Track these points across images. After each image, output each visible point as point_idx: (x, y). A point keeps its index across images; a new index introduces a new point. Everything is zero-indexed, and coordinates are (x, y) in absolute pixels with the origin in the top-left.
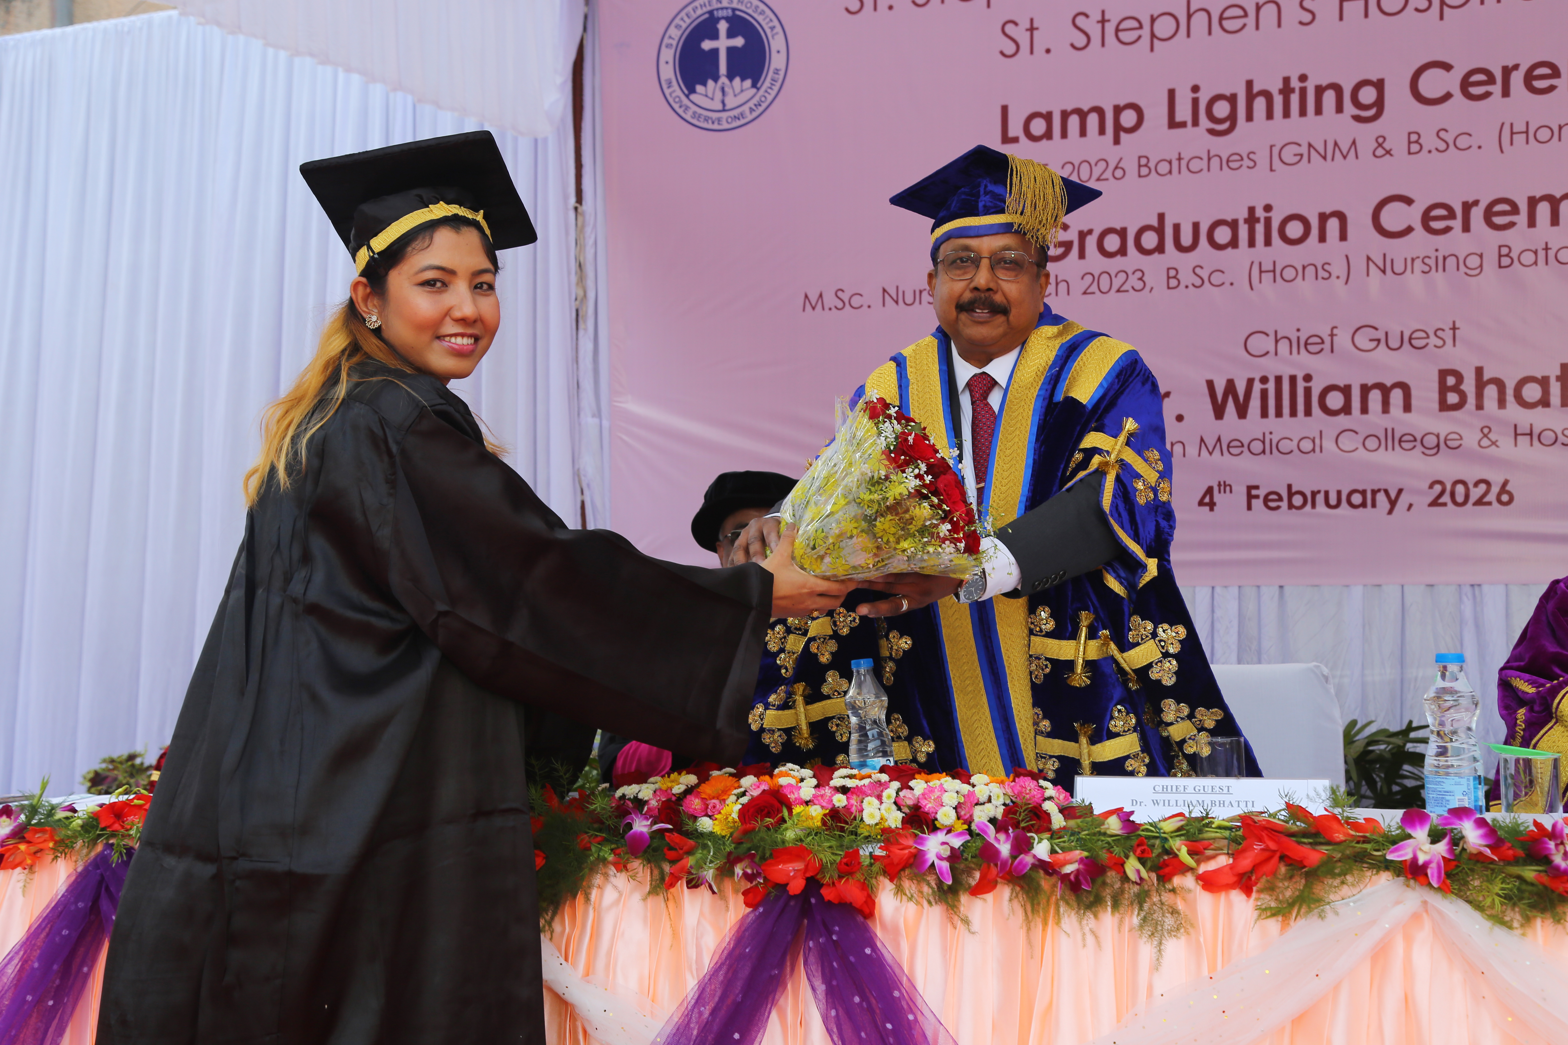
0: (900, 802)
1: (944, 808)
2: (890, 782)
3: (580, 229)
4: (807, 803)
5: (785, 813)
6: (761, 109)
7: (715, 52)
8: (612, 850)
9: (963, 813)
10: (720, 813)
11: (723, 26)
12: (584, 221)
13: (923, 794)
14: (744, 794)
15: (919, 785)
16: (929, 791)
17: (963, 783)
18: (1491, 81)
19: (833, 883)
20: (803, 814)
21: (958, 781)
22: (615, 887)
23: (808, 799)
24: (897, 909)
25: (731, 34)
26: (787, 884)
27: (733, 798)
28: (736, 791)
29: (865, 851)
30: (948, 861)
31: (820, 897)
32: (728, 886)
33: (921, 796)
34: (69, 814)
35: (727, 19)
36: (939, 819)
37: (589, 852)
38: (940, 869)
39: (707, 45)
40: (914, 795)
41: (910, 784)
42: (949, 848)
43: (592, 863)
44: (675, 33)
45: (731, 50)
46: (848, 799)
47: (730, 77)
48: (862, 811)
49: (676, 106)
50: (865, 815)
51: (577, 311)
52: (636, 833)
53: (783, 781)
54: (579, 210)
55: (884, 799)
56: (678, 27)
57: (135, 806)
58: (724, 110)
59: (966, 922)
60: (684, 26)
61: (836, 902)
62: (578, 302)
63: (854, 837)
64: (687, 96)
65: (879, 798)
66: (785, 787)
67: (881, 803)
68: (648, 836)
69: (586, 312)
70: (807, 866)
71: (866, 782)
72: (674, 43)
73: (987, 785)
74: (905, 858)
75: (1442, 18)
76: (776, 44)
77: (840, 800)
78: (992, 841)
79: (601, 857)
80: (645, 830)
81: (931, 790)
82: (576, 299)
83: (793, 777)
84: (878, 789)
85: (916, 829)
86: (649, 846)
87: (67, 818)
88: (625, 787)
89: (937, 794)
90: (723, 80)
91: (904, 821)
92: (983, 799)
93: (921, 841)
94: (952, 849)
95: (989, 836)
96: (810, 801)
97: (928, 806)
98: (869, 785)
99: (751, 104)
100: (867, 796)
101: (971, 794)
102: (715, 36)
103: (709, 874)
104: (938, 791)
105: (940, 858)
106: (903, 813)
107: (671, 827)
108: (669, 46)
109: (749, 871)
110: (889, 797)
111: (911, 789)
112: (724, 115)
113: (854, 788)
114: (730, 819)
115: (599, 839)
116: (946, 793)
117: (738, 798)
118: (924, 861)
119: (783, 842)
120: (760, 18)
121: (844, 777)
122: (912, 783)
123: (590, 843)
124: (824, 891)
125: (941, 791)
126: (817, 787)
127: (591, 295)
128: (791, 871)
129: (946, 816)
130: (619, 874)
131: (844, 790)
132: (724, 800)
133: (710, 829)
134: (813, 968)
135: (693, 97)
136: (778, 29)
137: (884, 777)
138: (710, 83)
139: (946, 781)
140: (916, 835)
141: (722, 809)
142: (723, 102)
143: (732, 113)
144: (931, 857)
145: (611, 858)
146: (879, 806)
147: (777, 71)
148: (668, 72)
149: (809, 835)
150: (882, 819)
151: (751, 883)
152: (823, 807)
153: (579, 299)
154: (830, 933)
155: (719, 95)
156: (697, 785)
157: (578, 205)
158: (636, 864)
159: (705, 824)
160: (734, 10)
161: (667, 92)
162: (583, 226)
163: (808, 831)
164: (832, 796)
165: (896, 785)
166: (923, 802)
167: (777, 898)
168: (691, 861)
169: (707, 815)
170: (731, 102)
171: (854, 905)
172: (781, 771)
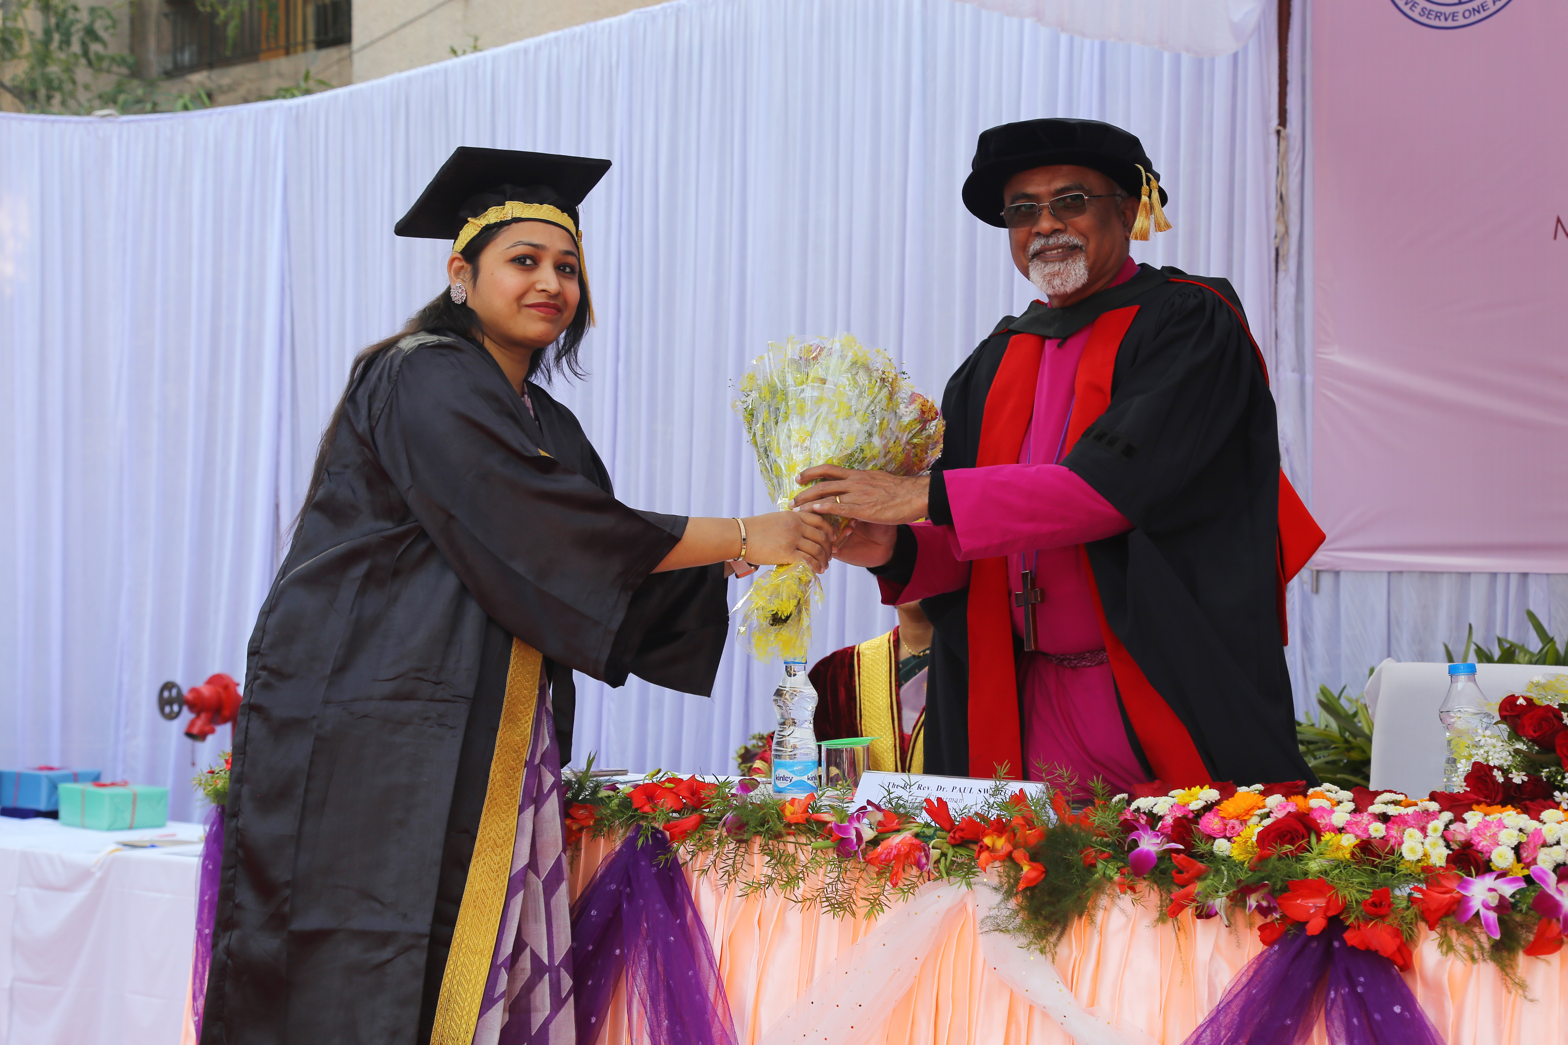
0: (1450, 837)
1: (1500, 847)
2: (1440, 812)
3: (1282, 156)
4: (1340, 830)
5: (1313, 839)
8: (1118, 869)
9: (1524, 855)
10: (1239, 835)
12: (1287, 147)
13: (1476, 829)
14: (1268, 815)
15: (1474, 818)
16: (1484, 826)
17: (1532, 818)
19: (1359, 926)
20: (1331, 843)
21: (1526, 817)
22: (1123, 911)
23: (1341, 825)
24: (1440, 964)
26: (1306, 923)
27: (1255, 819)
28: (1259, 812)
29: (1402, 892)
30: (1495, 911)
31: (1343, 942)
32: (1240, 919)
33: (1474, 832)
34: (611, 793)
36: (1493, 860)
37: (1094, 869)
38: (1486, 920)
40: (1466, 830)
41: (1464, 816)
42: (1498, 897)
43: (1098, 881)
46: (1387, 829)
48: (1400, 844)
50: (1405, 849)
51: (1277, 250)
52: (1141, 852)
53: (1314, 803)
54: (1282, 134)
55: (1429, 831)
57: (666, 788)
59: (1522, 986)
61: (1362, 948)
62: (1277, 240)
63: (1390, 874)
65: (1423, 830)
66: (1315, 810)
67: (1426, 836)
68: (1155, 855)
69: (1288, 250)
70: (1328, 903)
71: (1410, 810)
73: (1559, 823)
74: (1445, 904)
77: (1377, 830)
78: (1552, 891)
79: (1107, 875)
80: (1153, 849)
81: (1487, 825)
82: (1276, 237)
83: (1328, 799)
84: (1422, 820)
85: (1460, 871)
86: (1156, 867)
87: (609, 797)
88: (1142, 799)
89: (1494, 829)
91: (1449, 859)
92: (1551, 840)
93: (1465, 884)
94: (1502, 897)
95: (1548, 885)
96: (1343, 828)
97: (1482, 843)
98: (1412, 815)
100: (1409, 827)
101: (1538, 832)
103: (1220, 902)
104: (1495, 826)
105: (1487, 906)
106: (1451, 850)
107: (1182, 847)
109: (1265, 904)
110: (1435, 830)
111: (1465, 821)
113: (1396, 816)
114: (1249, 843)
115: (1106, 855)
116: (1505, 830)
117: (1262, 819)
118: (1468, 909)
119: (1306, 873)
121: (1386, 804)
122: (1466, 816)
123: (1095, 858)
124: (1347, 935)
125: (1498, 827)
126: (1355, 811)
127: (1294, 231)
128: (1311, 908)
129: (1503, 857)
130: (1123, 895)
131: (1384, 818)
132: (1245, 821)
133: (1227, 853)
134: (1337, 1023)
137: (1434, 806)
139: (1509, 815)
140: (1461, 877)
141: (1242, 831)
144: (1476, 905)
145: (1117, 877)
146: (1423, 840)
149: (1337, 867)
150: (1425, 855)
151: (1266, 917)
152: (1357, 837)
153: (1279, 236)
154: (1353, 985)
156: (1218, 803)
157: (1280, 128)
158: (1143, 886)
159: (1221, 846)
162: (1286, 152)
163: (1335, 863)
164: (1370, 823)
165: (1447, 816)
166: (1476, 839)
167: (1296, 936)
168: (1199, 887)
169: (1225, 837)
171: (1382, 953)
172: (1315, 791)
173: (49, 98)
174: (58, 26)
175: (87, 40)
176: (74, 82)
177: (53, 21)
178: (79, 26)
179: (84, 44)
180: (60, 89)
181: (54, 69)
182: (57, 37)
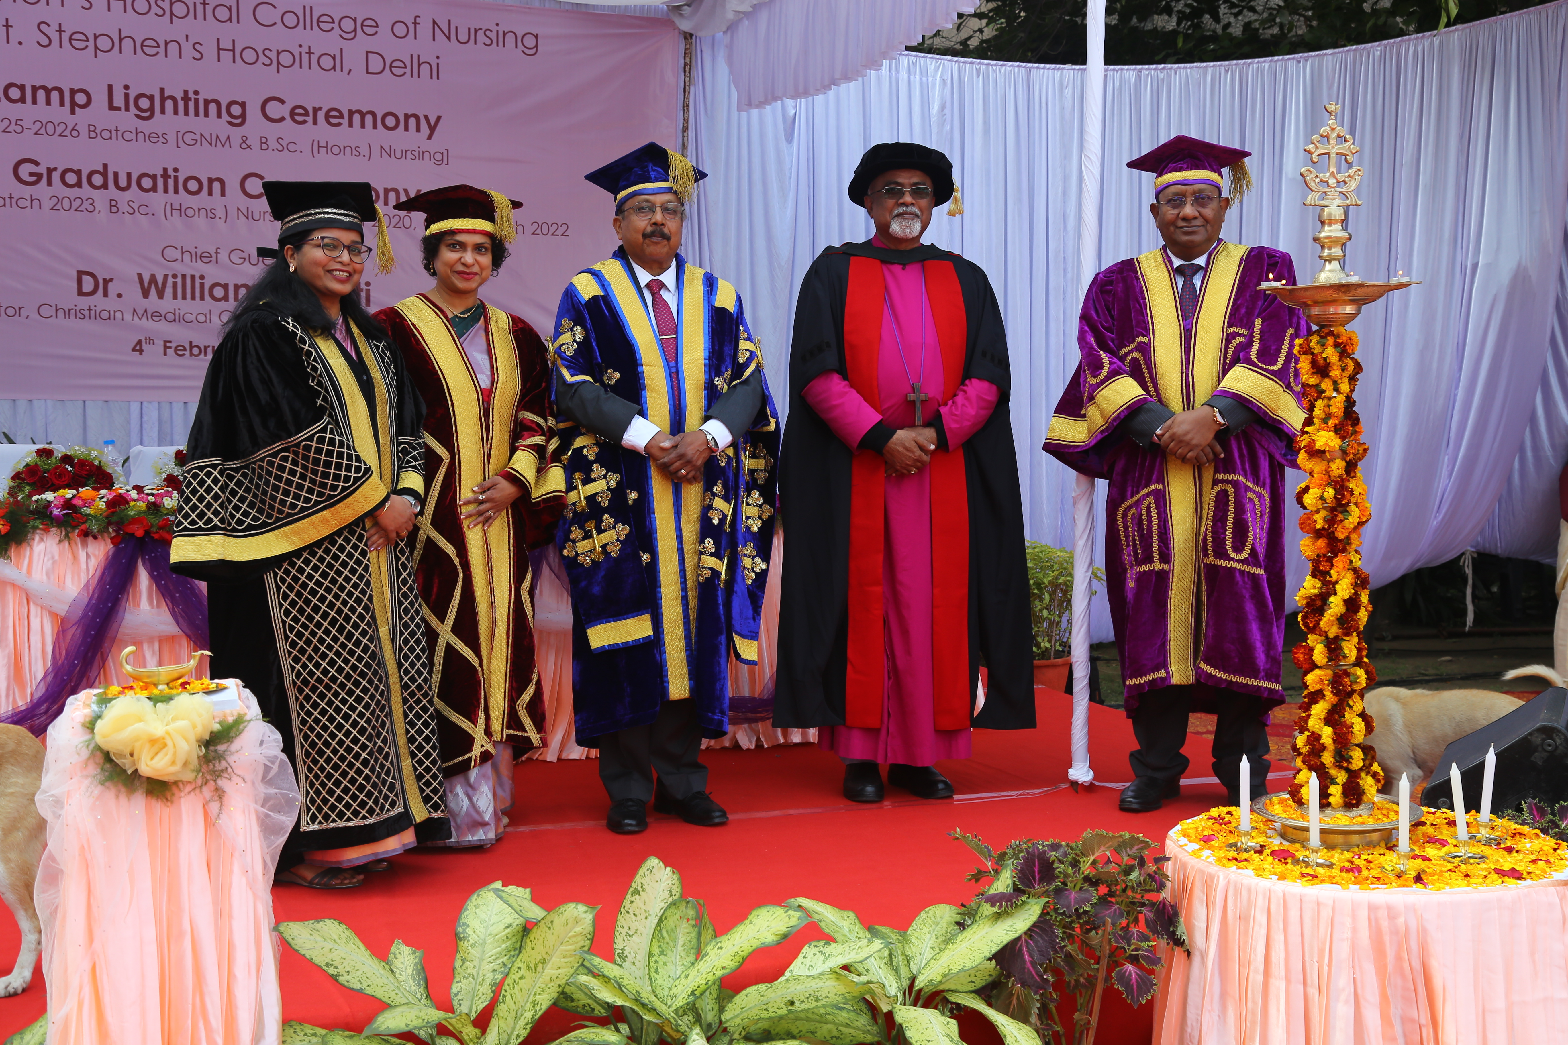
75: (278, 72)
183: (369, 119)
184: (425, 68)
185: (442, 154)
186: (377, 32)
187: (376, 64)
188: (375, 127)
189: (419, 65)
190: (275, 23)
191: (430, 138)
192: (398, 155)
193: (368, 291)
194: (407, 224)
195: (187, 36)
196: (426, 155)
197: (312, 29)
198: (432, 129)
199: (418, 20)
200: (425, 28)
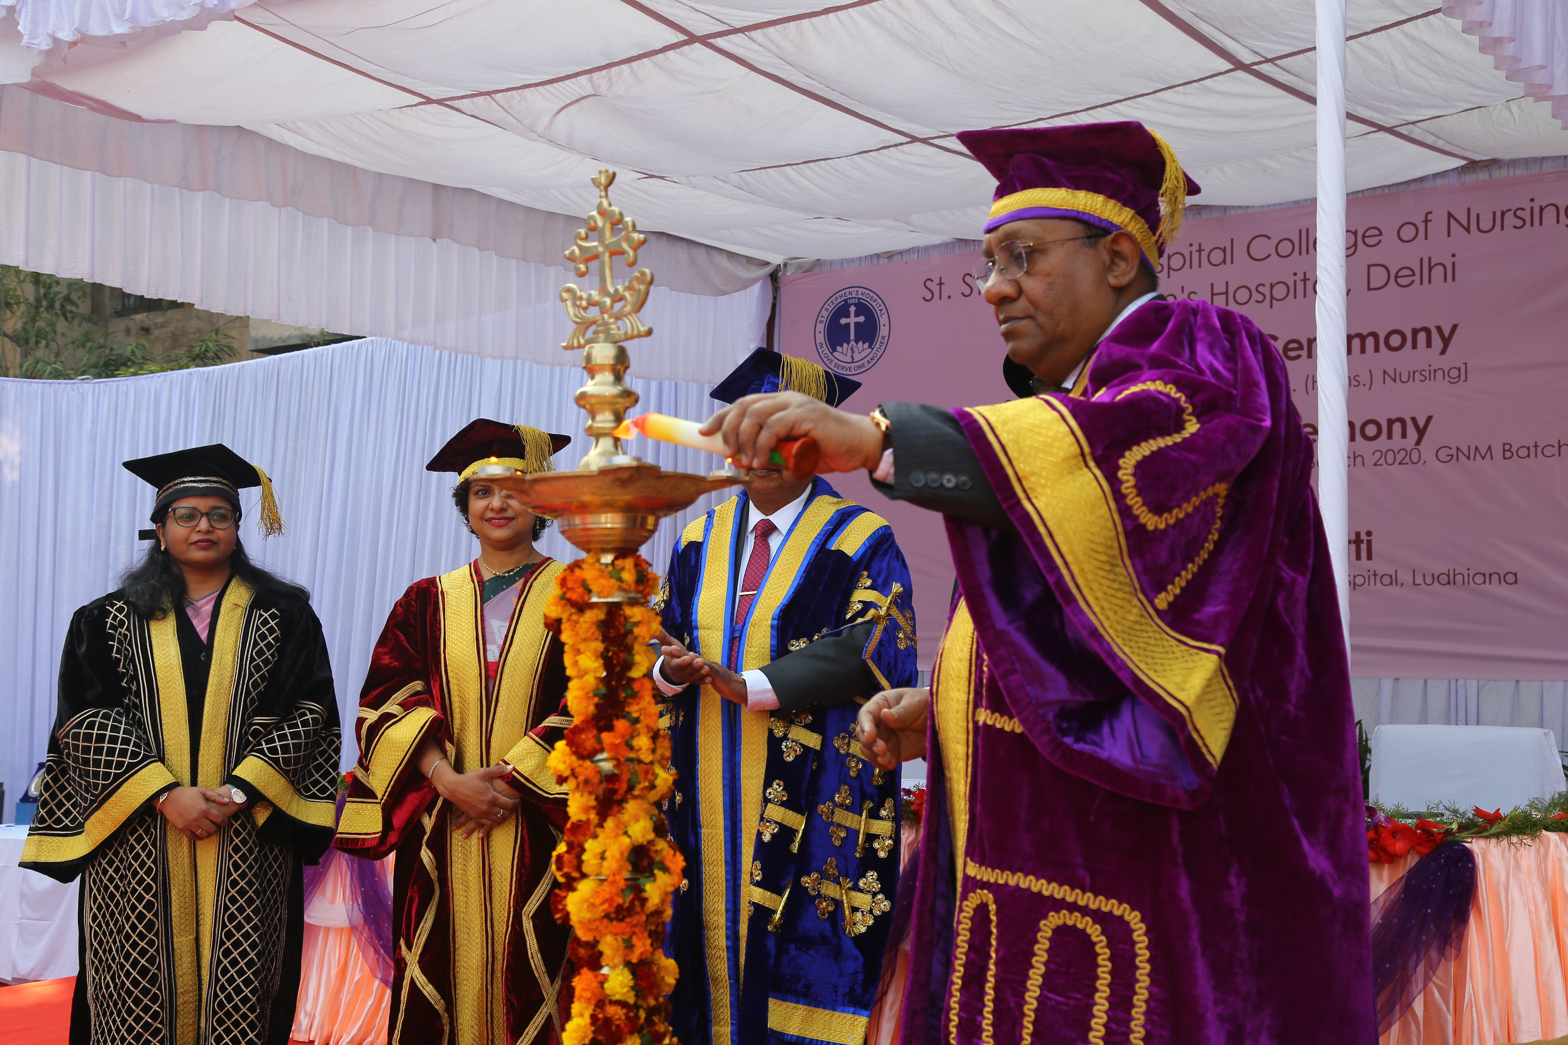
6: (874, 361)
7: (848, 325)
11: (852, 309)
18: (1301, 348)
25: (857, 315)
35: (855, 305)
39: (843, 321)
44: (825, 313)
45: (857, 324)
47: (857, 342)
49: (825, 360)
56: (827, 310)
58: (853, 362)
60: (830, 309)
64: (832, 353)
72: (824, 320)
75: (1271, 307)
76: (883, 320)
90: (853, 343)
99: (868, 358)
102: (848, 316)
108: (821, 322)
112: (853, 365)
120: (874, 304)
135: (835, 354)
136: (884, 311)
138: (845, 345)
142: (852, 357)
143: (859, 364)
147: (883, 338)
148: (821, 338)
155: (850, 352)
160: (859, 299)
161: (820, 351)
170: (857, 357)
173: (37, 343)
174: (45, 295)
175: (65, 304)
176: (55, 332)
177: (42, 291)
178: (61, 296)
179: (62, 306)
180: (45, 338)
181: (41, 324)
182: (44, 303)
183: (1370, 341)
184: (1438, 272)
185: (1459, 369)
186: (1380, 241)
187: (1378, 277)
188: (1377, 350)
189: (1430, 269)
190: (1269, 255)
191: (1443, 352)
192: (1405, 378)
193: (1369, 543)
194: (1415, 459)
195: (1183, 287)
196: (1439, 373)
197: (1308, 253)
198: (1446, 342)
199: (1430, 217)
200: (1439, 223)
